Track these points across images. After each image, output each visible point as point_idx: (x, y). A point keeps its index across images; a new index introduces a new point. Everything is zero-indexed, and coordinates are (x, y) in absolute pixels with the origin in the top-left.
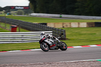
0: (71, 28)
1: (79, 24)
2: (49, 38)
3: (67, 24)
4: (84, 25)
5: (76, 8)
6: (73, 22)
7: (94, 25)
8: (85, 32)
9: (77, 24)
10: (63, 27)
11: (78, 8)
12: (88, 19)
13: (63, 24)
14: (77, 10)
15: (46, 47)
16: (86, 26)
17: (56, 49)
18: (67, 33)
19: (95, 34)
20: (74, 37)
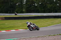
2: (31, 24)
15: (31, 29)
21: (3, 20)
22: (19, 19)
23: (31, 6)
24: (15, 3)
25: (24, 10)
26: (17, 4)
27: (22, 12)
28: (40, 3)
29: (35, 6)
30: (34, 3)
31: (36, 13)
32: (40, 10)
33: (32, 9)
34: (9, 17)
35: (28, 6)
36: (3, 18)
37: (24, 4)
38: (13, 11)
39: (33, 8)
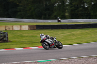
0: (13, 30)
1: (21, 26)
3: (9, 27)
4: (25, 27)
5: (18, 12)
6: (15, 25)
7: (35, 28)
8: (27, 35)
9: (19, 26)
10: (6, 30)
11: (20, 11)
12: (30, 22)
13: (6, 27)
14: (19, 13)
15: (47, 46)
16: (27, 29)
17: (54, 47)
18: (9, 36)
19: (37, 36)
20: (16, 40)
21: (34, 29)
22: (59, 29)
23: (78, 8)
24: (52, 3)
25: (67, 14)
26: (56, 5)
27: (64, 18)
28: (93, 3)
29: (84, 7)
30: (83, 3)
31: (87, 18)
32: (92, 14)
33: (80, 12)
34: (44, 25)
35: (73, 8)
36: (33, 27)
37: (67, 5)
38: (49, 15)
39: (81, 10)
